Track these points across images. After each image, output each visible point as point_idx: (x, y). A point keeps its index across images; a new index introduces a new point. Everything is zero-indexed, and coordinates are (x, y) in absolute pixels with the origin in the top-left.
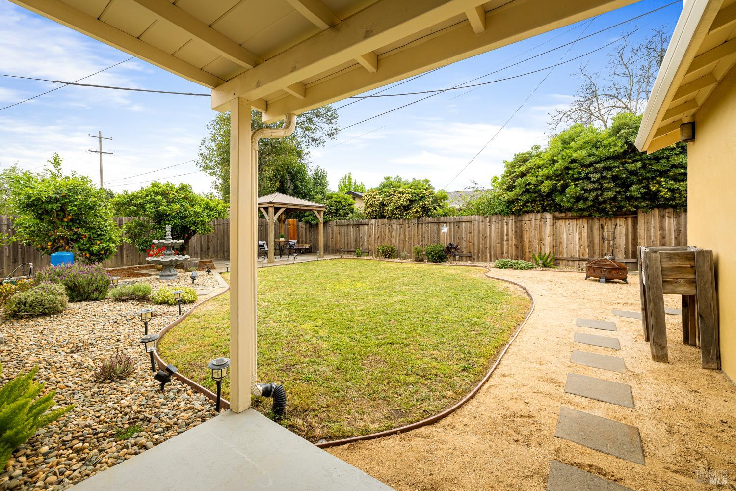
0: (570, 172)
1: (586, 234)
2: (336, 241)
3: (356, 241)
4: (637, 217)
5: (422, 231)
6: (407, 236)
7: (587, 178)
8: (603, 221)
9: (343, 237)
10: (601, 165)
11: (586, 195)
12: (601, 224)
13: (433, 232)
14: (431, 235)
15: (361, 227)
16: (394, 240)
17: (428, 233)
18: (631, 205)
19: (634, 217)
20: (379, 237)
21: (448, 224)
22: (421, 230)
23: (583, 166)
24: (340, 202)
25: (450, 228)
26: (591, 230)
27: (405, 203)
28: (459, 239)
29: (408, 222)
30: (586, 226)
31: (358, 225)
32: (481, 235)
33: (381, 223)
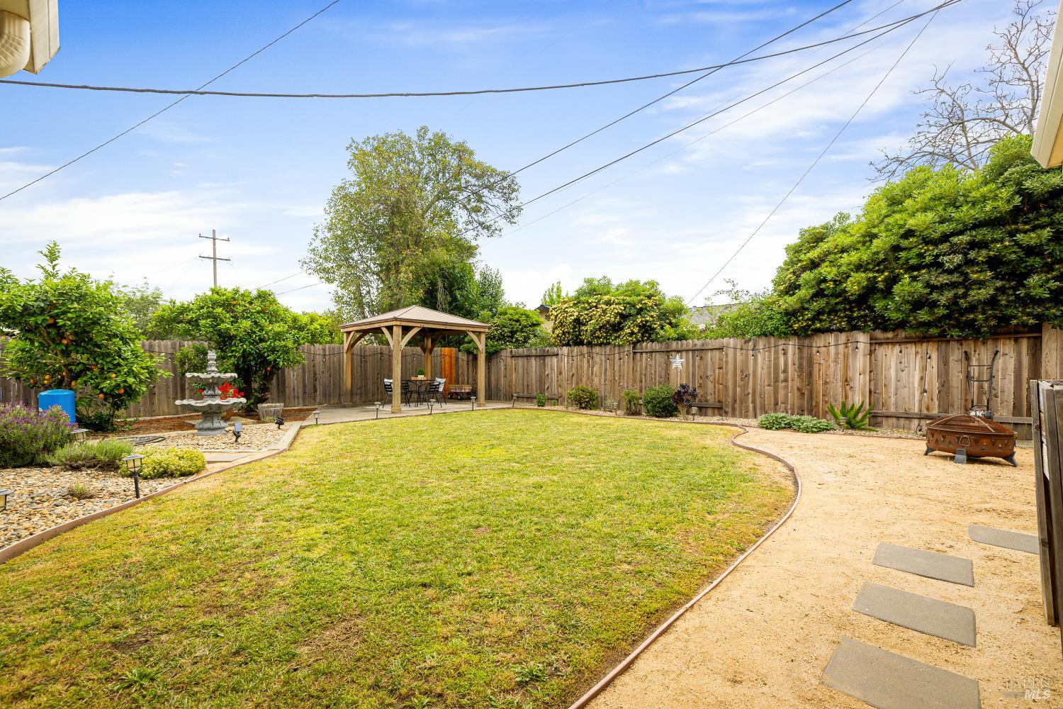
0: (903, 254)
1: (935, 370)
2: (511, 381)
3: (540, 382)
4: (1041, 337)
5: (641, 366)
6: (617, 374)
7: (936, 264)
8: (969, 346)
9: (520, 375)
10: (965, 238)
11: (935, 296)
12: (966, 352)
13: (659, 366)
14: (655, 372)
15: (548, 360)
16: (596, 380)
17: (651, 369)
18: (1028, 314)
19: (1035, 338)
20: (573, 375)
21: (684, 354)
22: (639, 364)
23: (927, 241)
24: (517, 321)
25: (687, 360)
26: (944, 362)
27: (613, 319)
28: (701, 378)
29: (619, 349)
30: (934, 355)
31: (543, 356)
32: (738, 372)
33: (577, 352)
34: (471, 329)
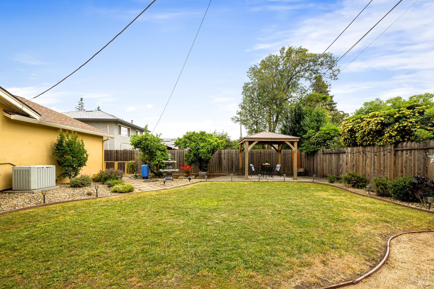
2: (323, 167)
3: (337, 168)
5: (402, 160)
6: (382, 166)
9: (327, 164)
13: (418, 161)
14: (414, 165)
15: (341, 155)
16: (368, 169)
17: (411, 163)
20: (354, 165)
22: (400, 159)
24: (329, 134)
27: (374, 128)
29: (383, 149)
31: (338, 153)
33: (356, 151)
34: (287, 140)
